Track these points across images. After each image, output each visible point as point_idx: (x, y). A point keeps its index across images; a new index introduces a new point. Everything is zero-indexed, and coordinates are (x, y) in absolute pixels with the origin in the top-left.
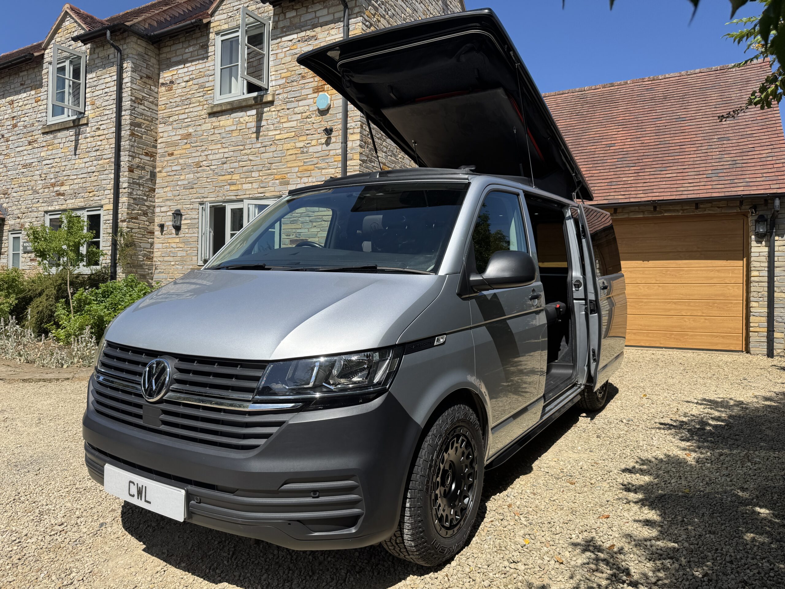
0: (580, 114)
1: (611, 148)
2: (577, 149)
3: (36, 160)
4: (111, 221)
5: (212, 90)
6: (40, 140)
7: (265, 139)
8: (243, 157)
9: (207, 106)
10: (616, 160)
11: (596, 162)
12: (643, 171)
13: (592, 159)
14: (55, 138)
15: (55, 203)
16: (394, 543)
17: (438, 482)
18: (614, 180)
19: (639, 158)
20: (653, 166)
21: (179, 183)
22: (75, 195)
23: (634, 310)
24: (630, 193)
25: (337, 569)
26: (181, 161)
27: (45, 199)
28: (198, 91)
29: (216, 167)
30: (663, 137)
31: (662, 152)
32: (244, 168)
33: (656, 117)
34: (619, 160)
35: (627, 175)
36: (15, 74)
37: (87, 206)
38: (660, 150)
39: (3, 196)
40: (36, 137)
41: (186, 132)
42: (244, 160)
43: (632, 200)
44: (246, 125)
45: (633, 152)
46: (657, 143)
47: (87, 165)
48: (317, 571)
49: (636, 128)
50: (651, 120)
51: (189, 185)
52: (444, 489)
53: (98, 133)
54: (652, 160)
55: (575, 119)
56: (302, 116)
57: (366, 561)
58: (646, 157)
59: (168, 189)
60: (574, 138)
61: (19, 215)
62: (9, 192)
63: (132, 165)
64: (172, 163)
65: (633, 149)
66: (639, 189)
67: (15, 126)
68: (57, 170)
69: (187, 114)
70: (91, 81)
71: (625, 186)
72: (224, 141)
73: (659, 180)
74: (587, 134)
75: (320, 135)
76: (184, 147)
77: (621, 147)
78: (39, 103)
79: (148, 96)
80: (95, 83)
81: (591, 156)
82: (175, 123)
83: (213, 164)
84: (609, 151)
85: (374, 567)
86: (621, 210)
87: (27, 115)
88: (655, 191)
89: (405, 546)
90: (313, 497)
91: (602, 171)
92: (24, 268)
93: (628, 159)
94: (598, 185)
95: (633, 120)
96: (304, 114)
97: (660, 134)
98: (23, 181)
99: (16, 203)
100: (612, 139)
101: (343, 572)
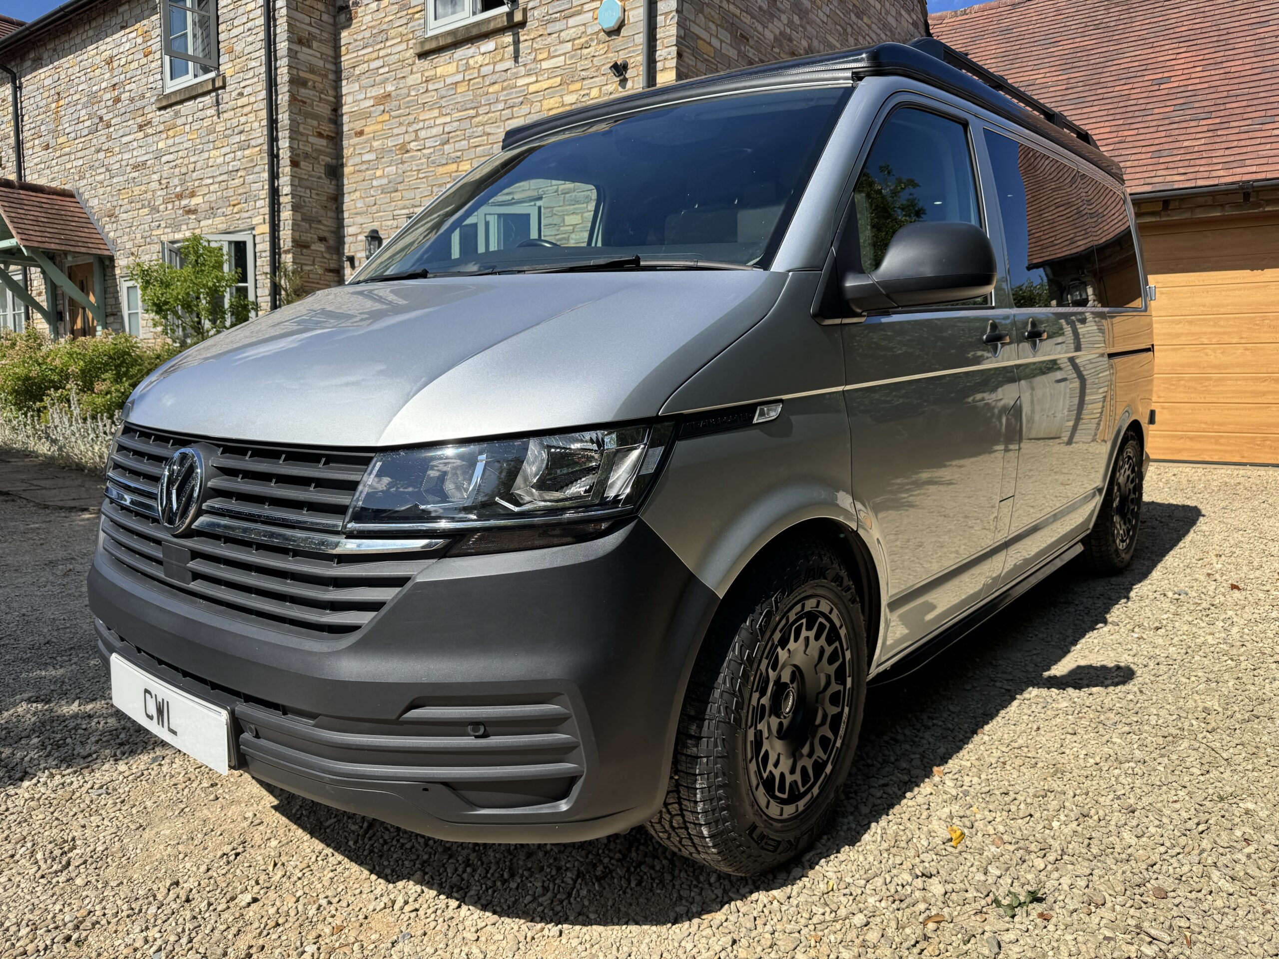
0: (1103, 25)
1: (1162, 87)
2: (1093, 93)
3: (151, 156)
4: (268, 254)
5: (421, 11)
6: (155, 121)
7: (510, 94)
8: (475, 129)
9: (414, 41)
10: (1172, 108)
11: (1130, 115)
12: (1226, 125)
13: (1124, 110)
14: (177, 115)
15: (184, 227)
16: (667, 827)
17: (763, 706)
18: (1166, 146)
19: (1218, 101)
20: (1245, 116)
21: (375, 183)
22: (212, 211)
23: (1192, 395)
24: (1196, 169)
25: (559, 869)
26: (376, 144)
27: (169, 222)
28: (399, 15)
29: (431, 150)
30: (1270, 57)
31: (1268, 88)
32: (478, 149)
33: (1258, 20)
34: (1177, 108)
35: (1193, 136)
36: (112, 10)
37: (232, 229)
38: (1262, 83)
39: (108, 219)
40: (149, 116)
41: (382, 91)
42: (477, 134)
43: (1200, 183)
44: (479, 70)
45: (1207, 91)
46: (1257, 71)
47: (228, 158)
48: (520, 871)
49: (1216, 44)
50: (1246, 28)
51: (390, 185)
52: (778, 720)
53: (240, 102)
54: (1244, 103)
55: (1093, 37)
56: (573, 45)
57: (618, 856)
58: (1234, 99)
59: (358, 194)
60: (1089, 73)
61: (133, 250)
62: (117, 212)
63: (296, 155)
64: (362, 148)
65: (1206, 85)
66: (1215, 160)
67: (117, 100)
68: (184, 170)
69: (381, 60)
70: (225, 10)
71: (1188, 157)
72: (443, 102)
73: (1258, 141)
74: (1115, 62)
75: (605, 78)
76: (380, 119)
77: (1181, 83)
78: (150, 58)
79: (318, 32)
80: (232, 15)
81: (1121, 104)
82: (363, 77)
83: (427, 145)
84: (1158, 93)
85: (632, 869)
86: (1177, 203)
87: (133, 80)
88: (1248, 162)
89: (689, 834)
90: (477, 737)
91: (1142, 131)
92: (146, 336)
93: (1197, 105)
94: (1133, 157)
95: (1209, 29)
96: (576, 42)
97: (1265, 52)
98: (135, 193)
99: (128, 230)
100: (1164, 69)
101: (569, 876)
